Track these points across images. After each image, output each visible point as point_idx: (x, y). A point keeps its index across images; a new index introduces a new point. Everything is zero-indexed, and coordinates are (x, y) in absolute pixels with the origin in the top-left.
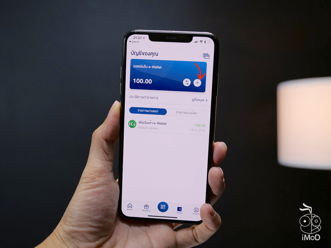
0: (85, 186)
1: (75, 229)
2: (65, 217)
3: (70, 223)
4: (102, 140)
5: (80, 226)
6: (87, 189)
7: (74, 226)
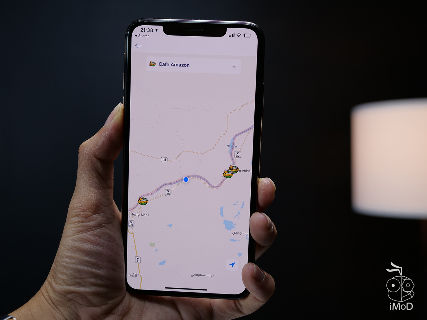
1: (72, 288)
2: (54, 272)
3: (64, 281)
4: (95, 159)
5: (80, 284)
6: (80, 232)
7: (70, 286)
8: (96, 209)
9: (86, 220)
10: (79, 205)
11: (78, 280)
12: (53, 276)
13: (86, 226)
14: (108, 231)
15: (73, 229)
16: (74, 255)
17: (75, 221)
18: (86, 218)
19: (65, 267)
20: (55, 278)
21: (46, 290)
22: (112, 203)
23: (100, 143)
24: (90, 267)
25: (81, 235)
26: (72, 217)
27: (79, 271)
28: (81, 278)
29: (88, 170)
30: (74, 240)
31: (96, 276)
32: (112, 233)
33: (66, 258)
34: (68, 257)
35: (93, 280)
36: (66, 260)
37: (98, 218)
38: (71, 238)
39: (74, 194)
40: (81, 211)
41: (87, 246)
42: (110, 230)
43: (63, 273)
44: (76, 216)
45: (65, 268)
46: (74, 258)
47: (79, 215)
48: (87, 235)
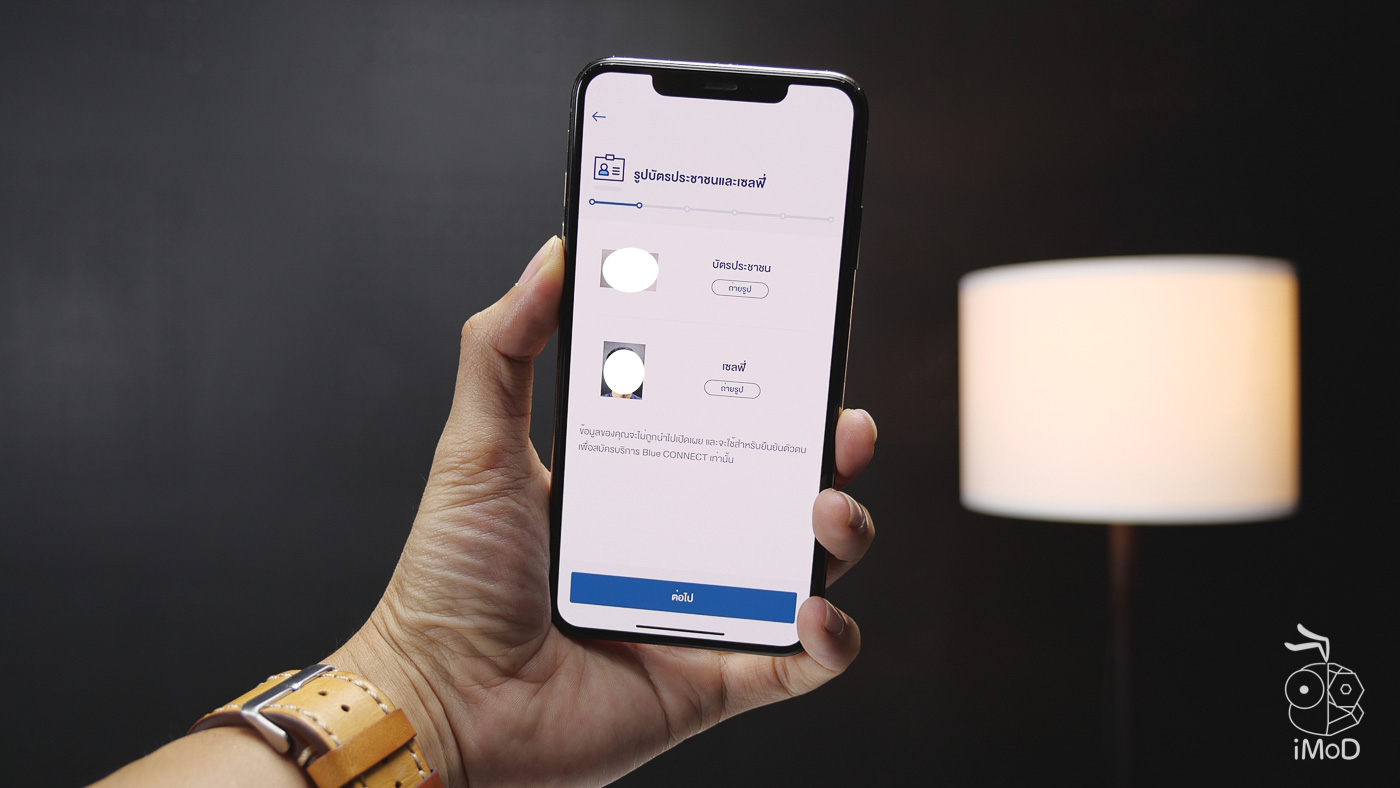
0: (450, 493)
1: (434, 618)
2: (400, 583)
3: (419, 602)
4: (495, 355)
5: (450, 611)
6: (456, 503)
7: (430, 612)
8: (494, 459)
9: (468, 479)
10: (456, 449)
11: (447, 602)
12: (397, 590)
13: (469, 492)
14: (514, 504)
15: (442, 497)
16: (440, 550)
17: (447, 480)
18: (468, 476)
19: (422, 574)
20: (401, 592)
21: (383, 619)
22: (524, 446)
23: (507, 322)
24: (473, 575)
25: (458, 510)
26: (441, 472)
27: (450, 584)
28: (453, 599)
29: (480, 376)
30: (443, 520)
31: (485, 596)
32: (522, 509)
33: (424, 554)
34: (429, 553)
35: (478, 604)
36: (424, 558)
37: (496, 478)
38: (436, 515)
39: (448, 423)
40: (459, 460)
41: (468, 533)
42: (518, 503)
43: (418, 585)
44: (449, 470)
45: (422, 576)
46: (440, 556)
47: (456, 468)
48: (467, 511)
